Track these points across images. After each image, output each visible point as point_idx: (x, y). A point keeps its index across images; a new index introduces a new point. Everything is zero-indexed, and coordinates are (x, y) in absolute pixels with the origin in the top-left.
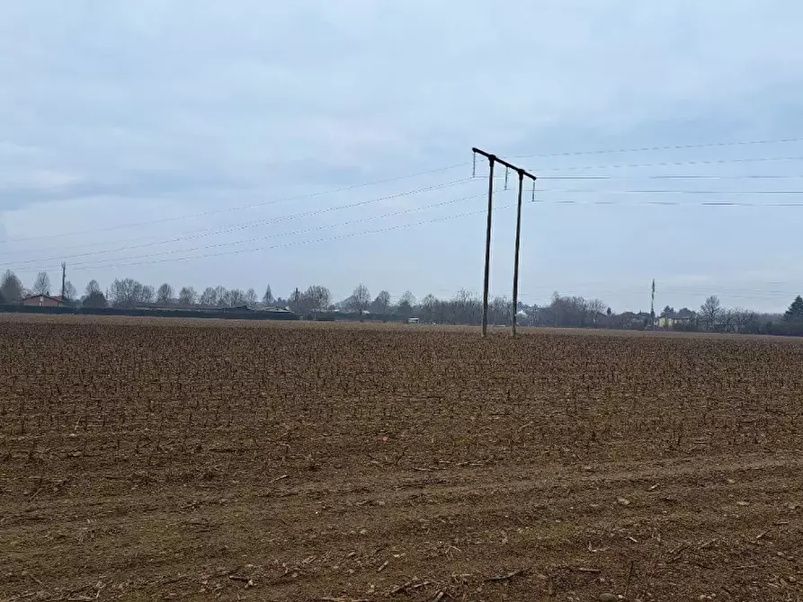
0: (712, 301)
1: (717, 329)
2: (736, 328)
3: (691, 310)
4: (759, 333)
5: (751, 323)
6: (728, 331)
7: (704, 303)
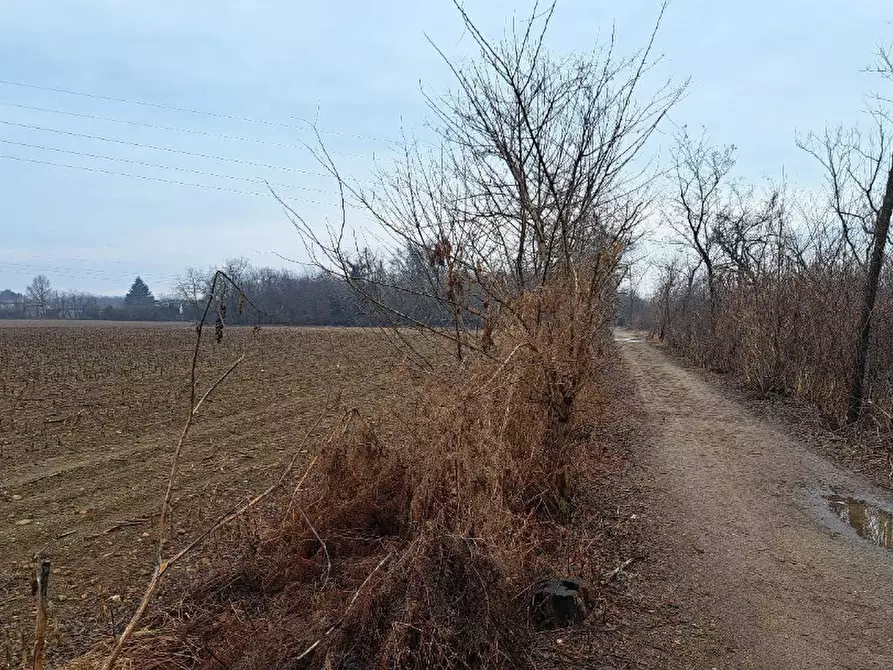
0: (40, 281)
1: (51, 315)
2: (73, 313)
3: (16, 292)
4: (97, 318)
5: (89, 308)
6: (64, 317)
7: (30, 283)
